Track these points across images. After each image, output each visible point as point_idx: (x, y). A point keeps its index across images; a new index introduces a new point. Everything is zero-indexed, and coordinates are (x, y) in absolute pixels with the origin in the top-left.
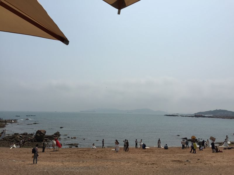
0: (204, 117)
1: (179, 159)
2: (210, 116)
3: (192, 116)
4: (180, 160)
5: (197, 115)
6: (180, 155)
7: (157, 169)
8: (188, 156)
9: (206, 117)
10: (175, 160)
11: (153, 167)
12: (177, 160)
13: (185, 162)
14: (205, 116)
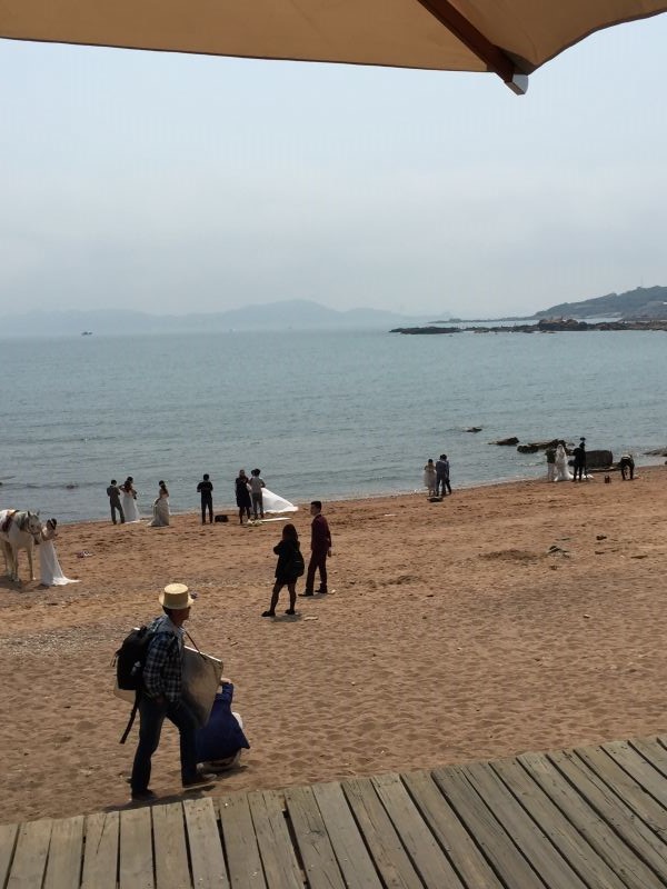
0: (583, 327)
1: (513, 547)
2: (608, 320)
3: (526, 329)
4: (520, 547)
5: (548, 319)
6: (509, 523)
7: (437, 602)
8: (549, 525)
9: (593, 327)
10: (498, 550)
11: (412, 598)
12: (505, 552)
13: (546, 556)
14: (588, 321)
